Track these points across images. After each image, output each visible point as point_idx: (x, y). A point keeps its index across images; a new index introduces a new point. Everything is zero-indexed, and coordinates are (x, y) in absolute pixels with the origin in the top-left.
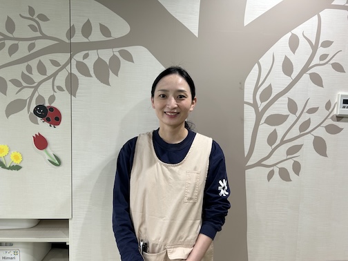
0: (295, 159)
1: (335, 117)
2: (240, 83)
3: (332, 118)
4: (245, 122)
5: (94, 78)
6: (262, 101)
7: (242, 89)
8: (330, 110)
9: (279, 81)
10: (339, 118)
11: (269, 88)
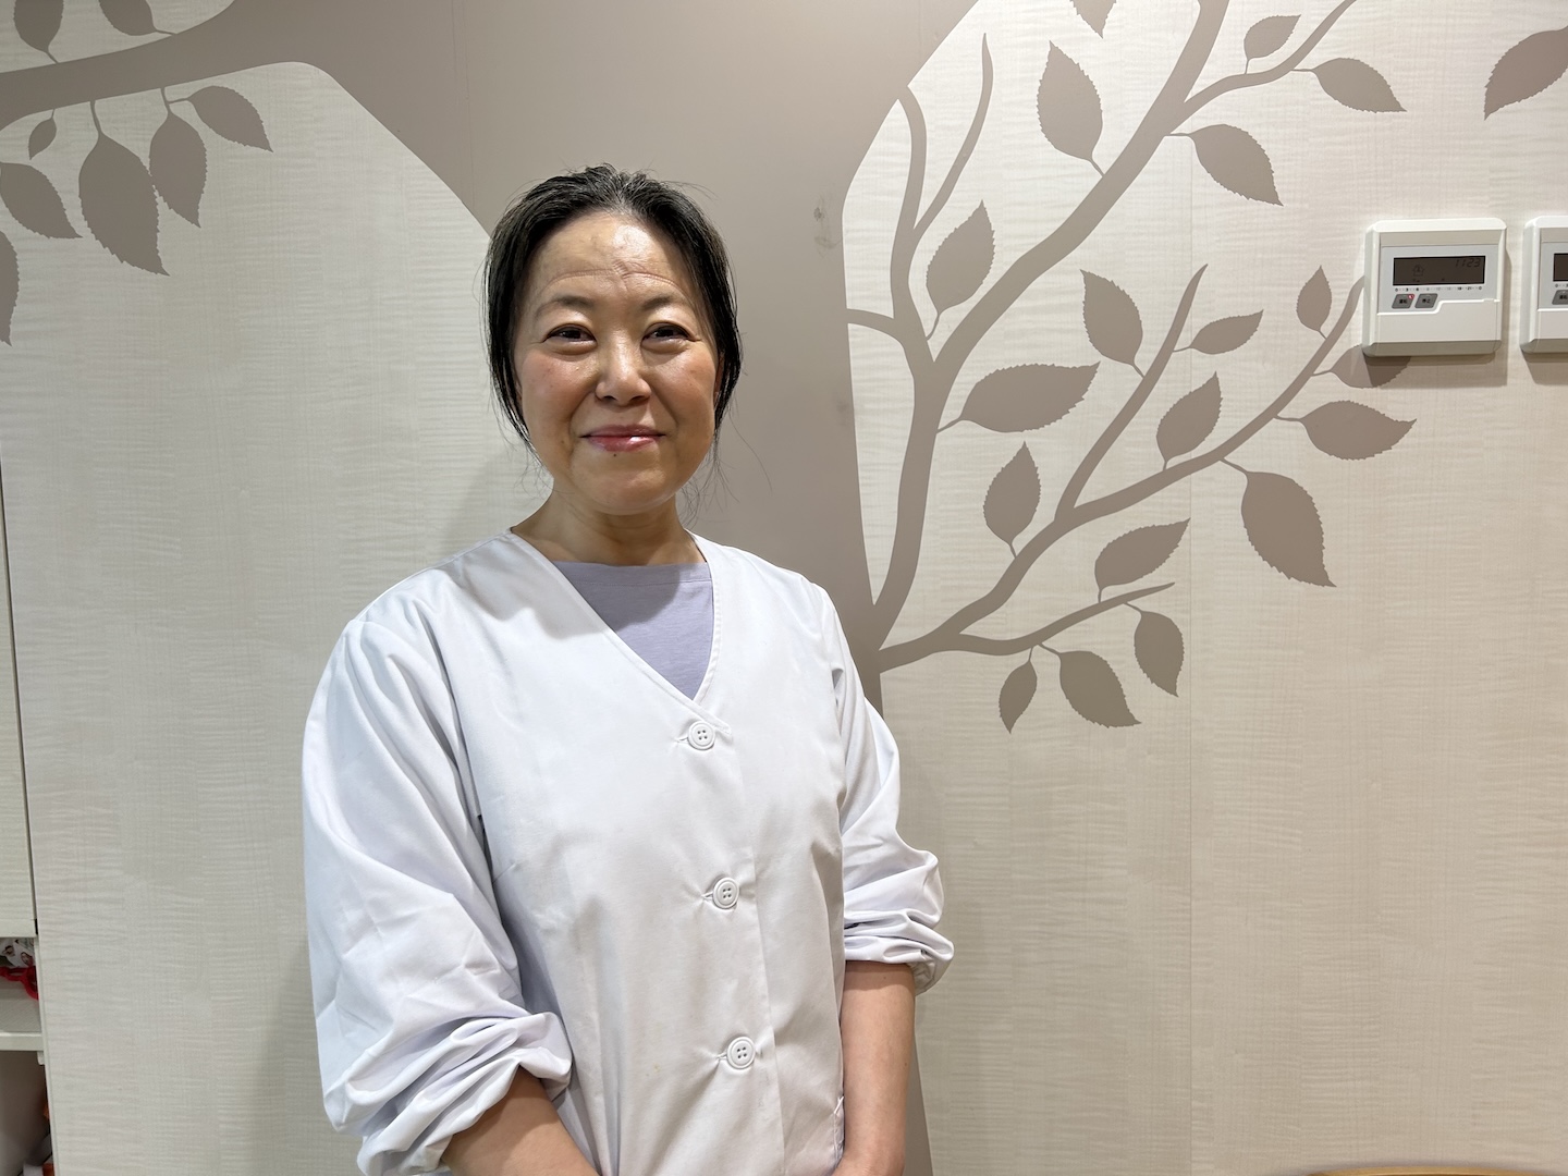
0: (1145, 604)
1: (1358, 360)
2: (819, 215)
3: (1340, 369)
4: (858, 419)
5: (88, 242)
6: (942, 303)
7: (829, 241)
8: (1328, 326)
9: (1026, 186)
11: (976, 235)
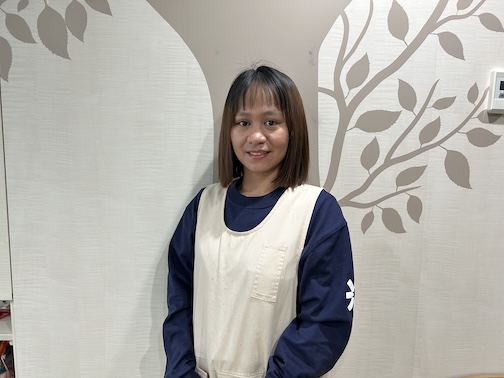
0: (411, 193)
1: (486, 114)
2: (310, 53)
4: (320, 125)
5: (40, 44)
6: (351, 86)
7: (314, 63)
8: (477, 103)
9: (382, 48)
10: (494, 116)
11: (364, 63)
